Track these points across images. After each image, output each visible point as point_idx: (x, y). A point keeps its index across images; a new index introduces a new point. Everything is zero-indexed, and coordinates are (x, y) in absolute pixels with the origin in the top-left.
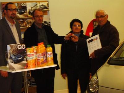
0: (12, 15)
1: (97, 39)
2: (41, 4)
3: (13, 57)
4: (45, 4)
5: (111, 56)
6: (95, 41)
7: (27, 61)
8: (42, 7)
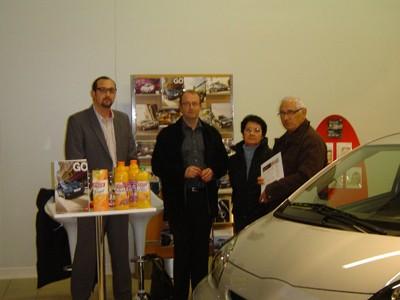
0: (104, 99)
1: (277, 161)
2: (215, 80)
3: (64, 187)
4: (224, 81)
5: (289, 198)
6: (273, 166)
7: (92, 196)
8: (216, 86)
